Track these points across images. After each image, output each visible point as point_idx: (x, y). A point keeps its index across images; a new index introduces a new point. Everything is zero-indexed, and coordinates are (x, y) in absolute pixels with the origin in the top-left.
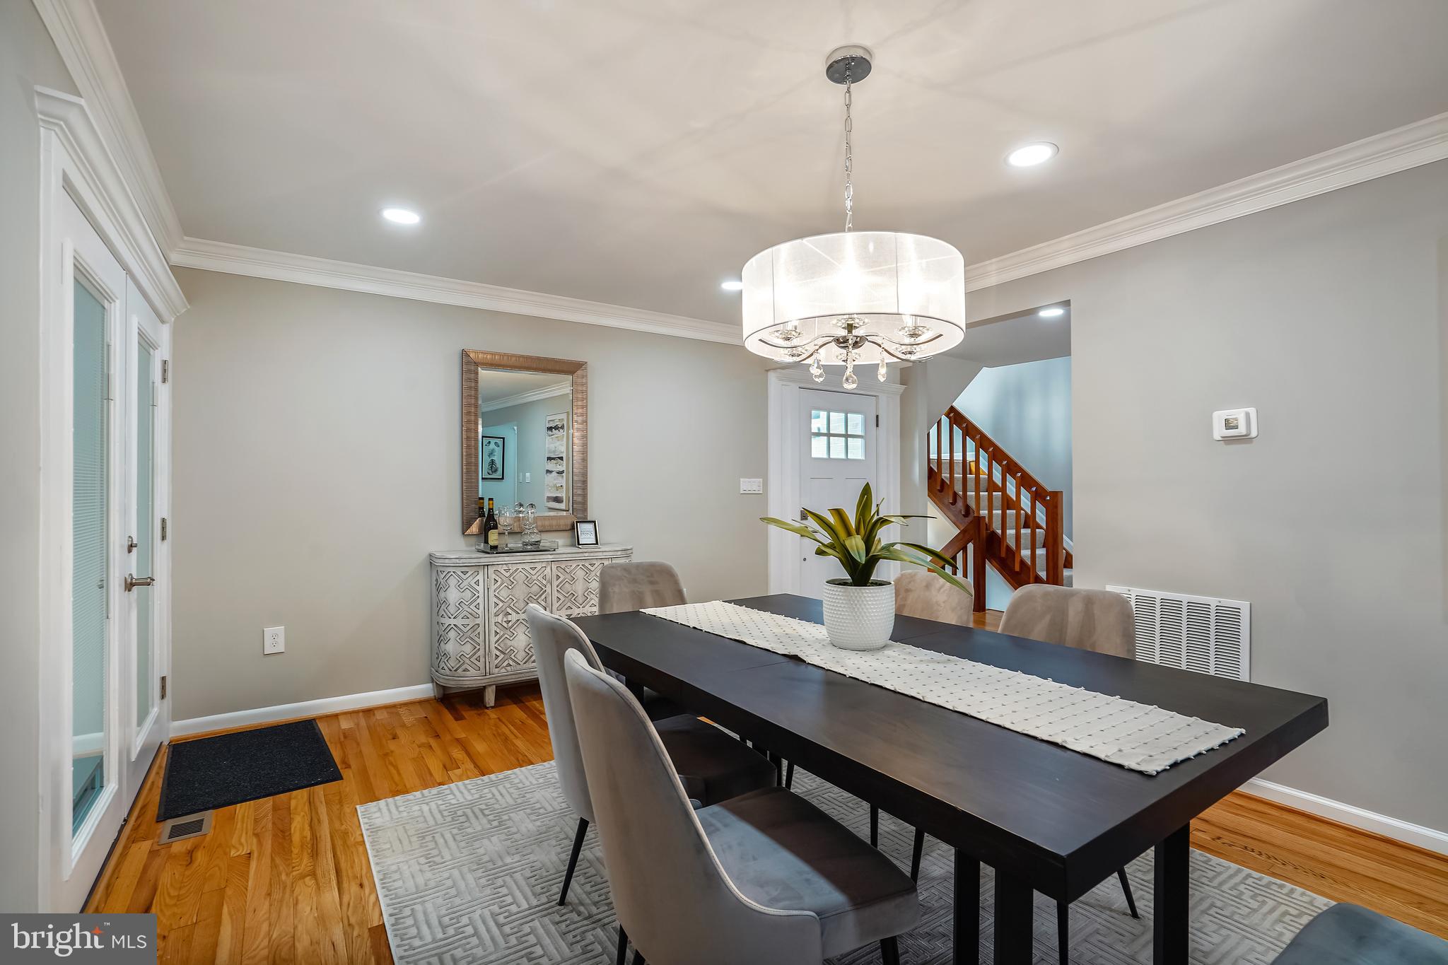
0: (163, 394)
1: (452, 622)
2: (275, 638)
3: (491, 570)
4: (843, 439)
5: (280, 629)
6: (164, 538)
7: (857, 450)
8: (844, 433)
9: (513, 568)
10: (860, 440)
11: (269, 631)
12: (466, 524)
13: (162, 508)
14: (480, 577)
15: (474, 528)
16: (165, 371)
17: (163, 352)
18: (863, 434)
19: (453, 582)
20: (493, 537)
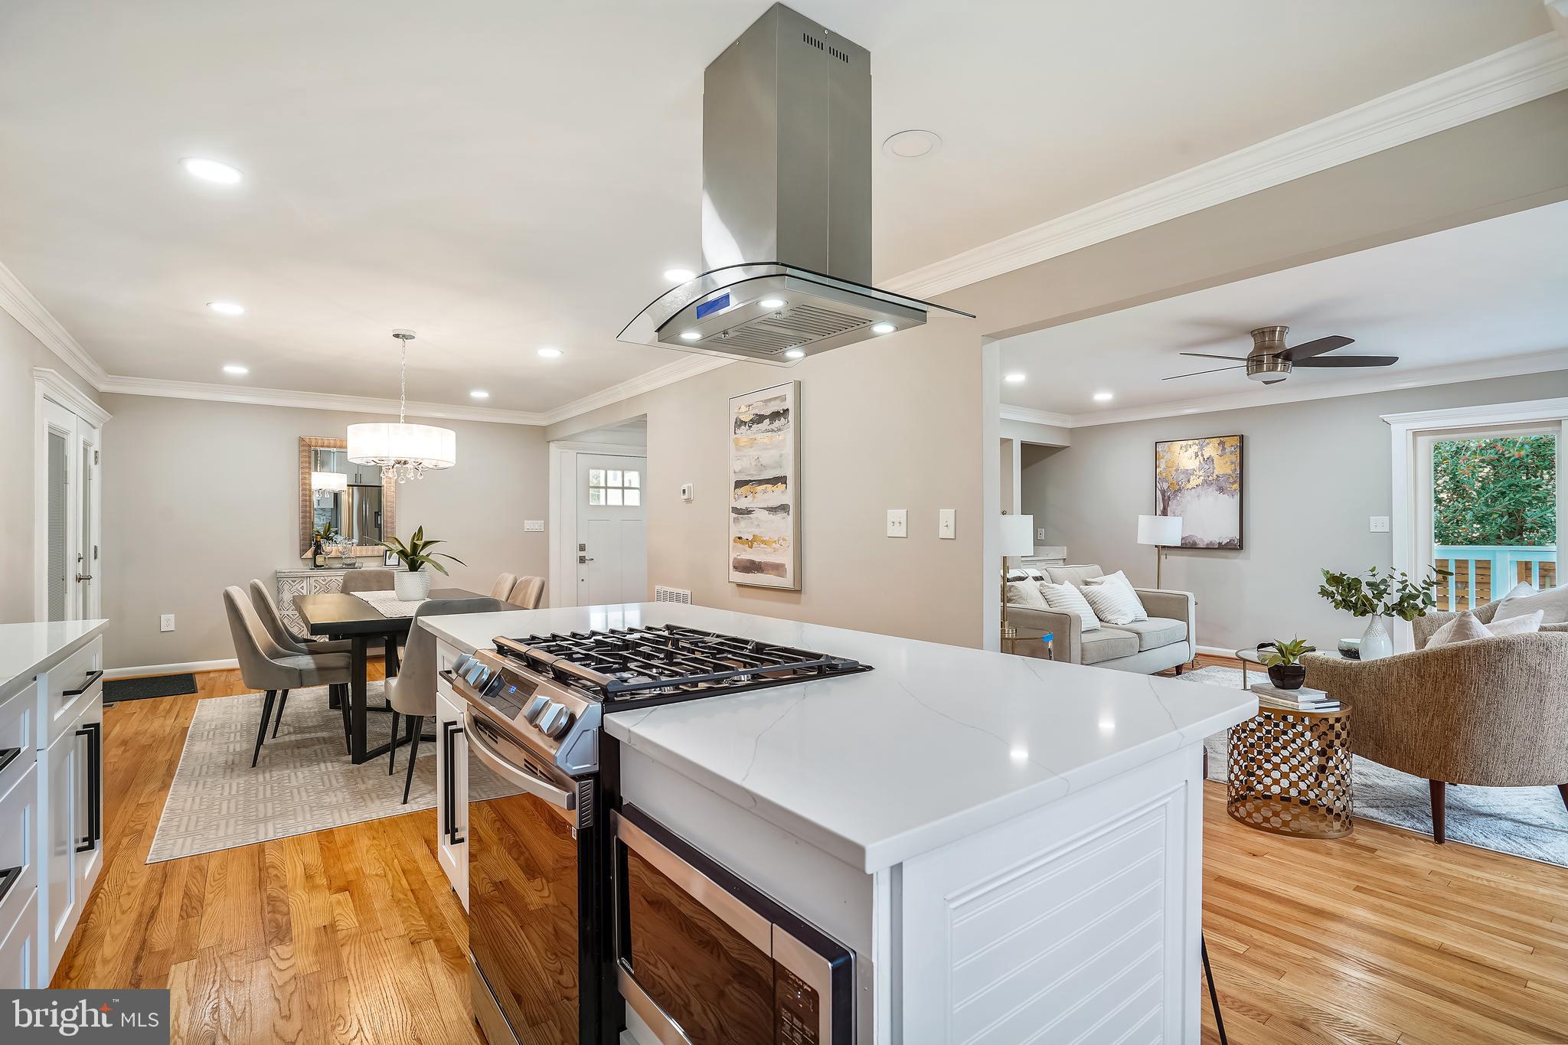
0: (96, 471)
1: (286, 613)
2: (168, 622)
3: (312, 580)
4: (621, 491)
5: (172, 616)
6: (95, 558)
7: (633, 498)
8: (621, 486)
9: (329, 578)
10: (637, 491)
11: (164, 617)
12: (303, 551)
13: (95, 540)
14: (304, 584)
15: (309, 554)
16: (96, 457)
17: (96, 446)
18: (638, 486)
19: (286, 587)
20: (320, 560)
